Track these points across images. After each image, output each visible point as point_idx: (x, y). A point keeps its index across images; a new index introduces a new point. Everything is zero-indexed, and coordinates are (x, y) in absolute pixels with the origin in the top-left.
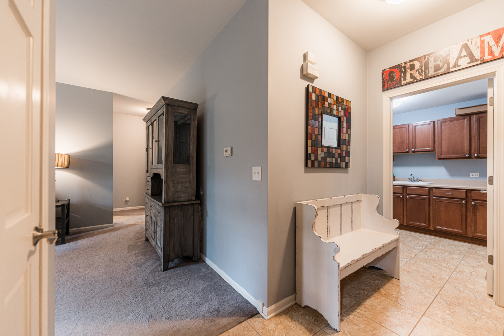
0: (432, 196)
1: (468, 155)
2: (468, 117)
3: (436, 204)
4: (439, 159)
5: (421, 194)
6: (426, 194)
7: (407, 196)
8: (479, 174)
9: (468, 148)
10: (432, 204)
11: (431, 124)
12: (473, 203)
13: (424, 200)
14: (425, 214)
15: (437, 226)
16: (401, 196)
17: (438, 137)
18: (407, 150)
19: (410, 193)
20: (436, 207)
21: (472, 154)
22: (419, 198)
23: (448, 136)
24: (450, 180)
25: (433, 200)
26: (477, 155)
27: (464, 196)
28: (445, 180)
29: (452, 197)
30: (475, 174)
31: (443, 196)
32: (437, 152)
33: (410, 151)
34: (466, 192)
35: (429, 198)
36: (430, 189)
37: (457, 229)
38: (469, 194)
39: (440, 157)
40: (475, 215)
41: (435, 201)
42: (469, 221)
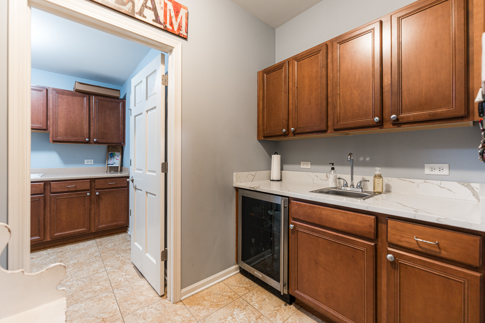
0: (49, 194)
1: (88, 140)
2: (88, 96)
3: (54, 203)
4: (54, 141)
6: (39, 193)
8: (93, 160)
9: (87, 132)
10: (48, 204)
11: (43, 90)
12: (97, 193)
13: (37, 202)
17: (53, 111)
20: (55, 207)
21: (91, 139)
23: (65, 113)
24: (64, 169)
25: (50, 199)
26: (96, 140)
27: (89, 187)
28: (58, 169)
30: (89, 160)
31: (64, 190)
32: (51, 132)
34: (90, 182)
35: (45, 196)
36: (46, 183)
37: (81, 228)
38: (93, 184)
39: (55, 139)
40: (99, 206)
41: (53, 199)
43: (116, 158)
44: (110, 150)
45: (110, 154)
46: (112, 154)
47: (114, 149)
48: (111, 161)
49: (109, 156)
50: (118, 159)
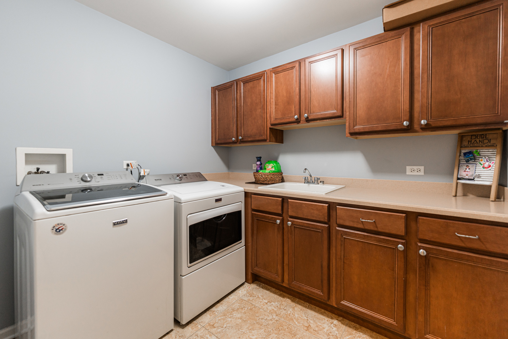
0: (335, 225)
1: (408, 123)
2: (408, 29)
3: (341, 245)
4: (352, 134)
5: (314, 219)
6: (322, 220)
7: (288, 221)
8: (423, 167)
9: (407, 106)
11: (336, 55)
12: (422, 252)
13: (319, 234)
14: (322, 267)
15: (344, 299)
16: (278, 221)
17: (349, 84)
18: (296, 117)
19: (294, 214)
20: (343, 251)
21: (416, 121)
22: (309, 227)
25: (336, 235)
26: (426, 122)
27: (401, 231)
29: (376, 229)
31: (355, 225)
32: (348, 118)
33: (303, 119)
34: (407, 218)
35: (329, 227)
36: (332, 206)
37: (386, 316)
38: (413, 225)
39: (352, 131)
40: (426, 285)
41: (339, 236)
42: (411, 298)
43: (482, 162)
44: (465, 143)
45: (465, 154)
46: (470, 153)
47: (478, 141)
48: (468, 170)
49: (462, 158)
50: (490, 166)
